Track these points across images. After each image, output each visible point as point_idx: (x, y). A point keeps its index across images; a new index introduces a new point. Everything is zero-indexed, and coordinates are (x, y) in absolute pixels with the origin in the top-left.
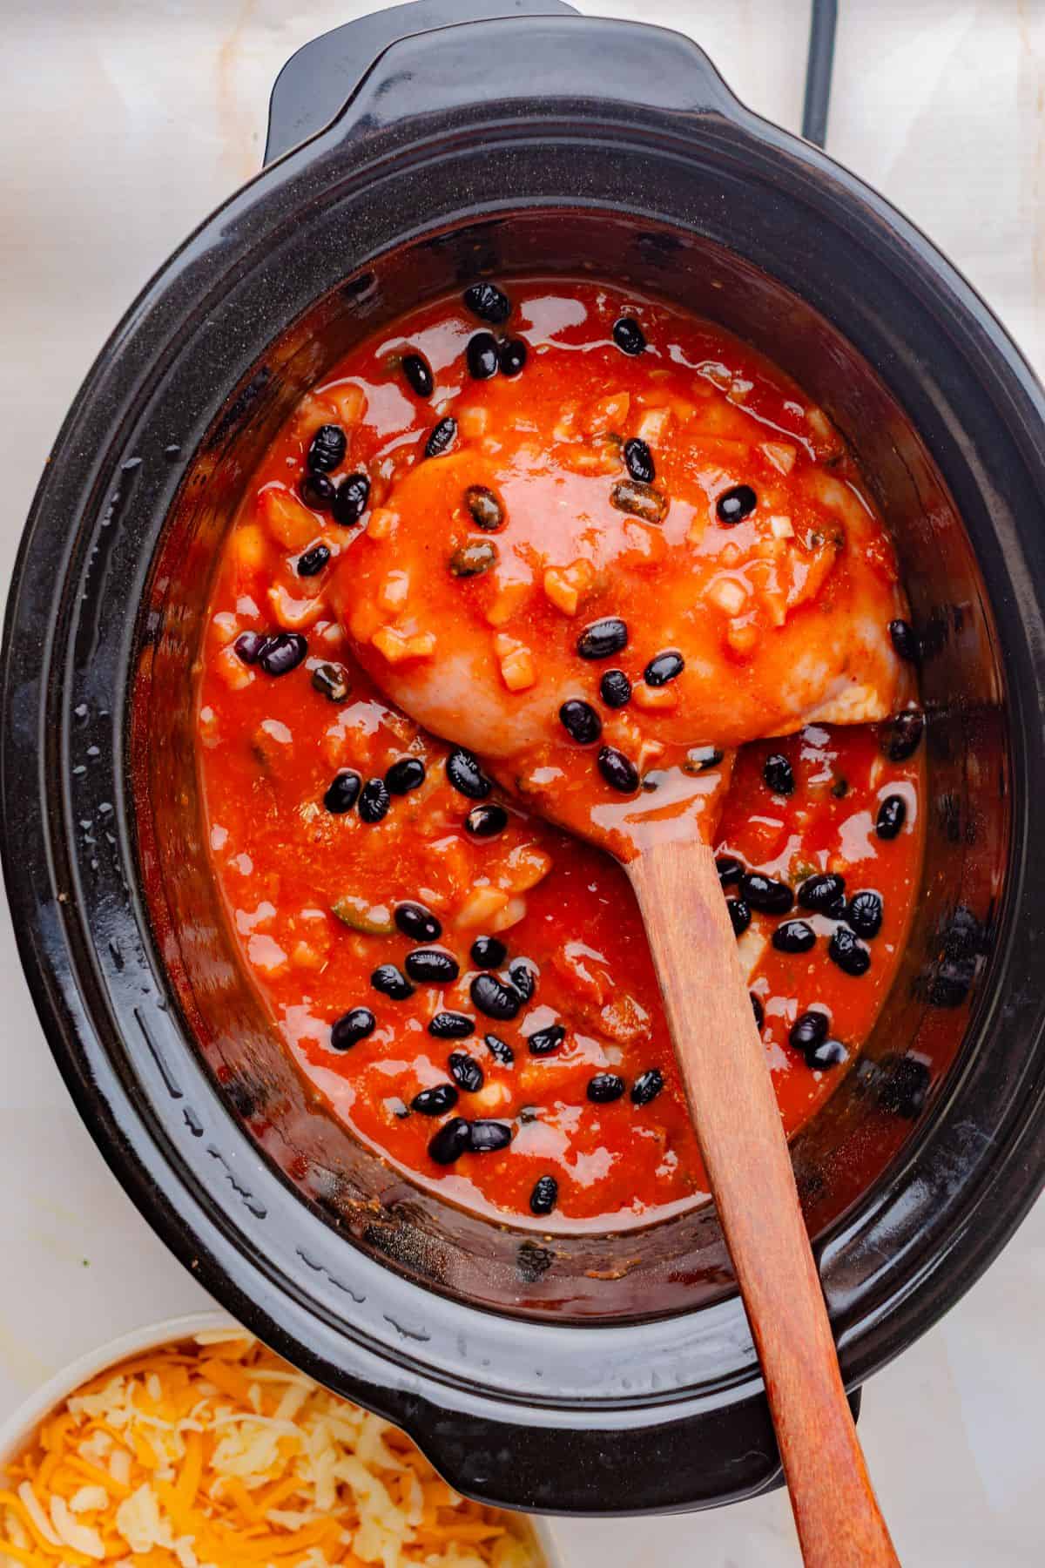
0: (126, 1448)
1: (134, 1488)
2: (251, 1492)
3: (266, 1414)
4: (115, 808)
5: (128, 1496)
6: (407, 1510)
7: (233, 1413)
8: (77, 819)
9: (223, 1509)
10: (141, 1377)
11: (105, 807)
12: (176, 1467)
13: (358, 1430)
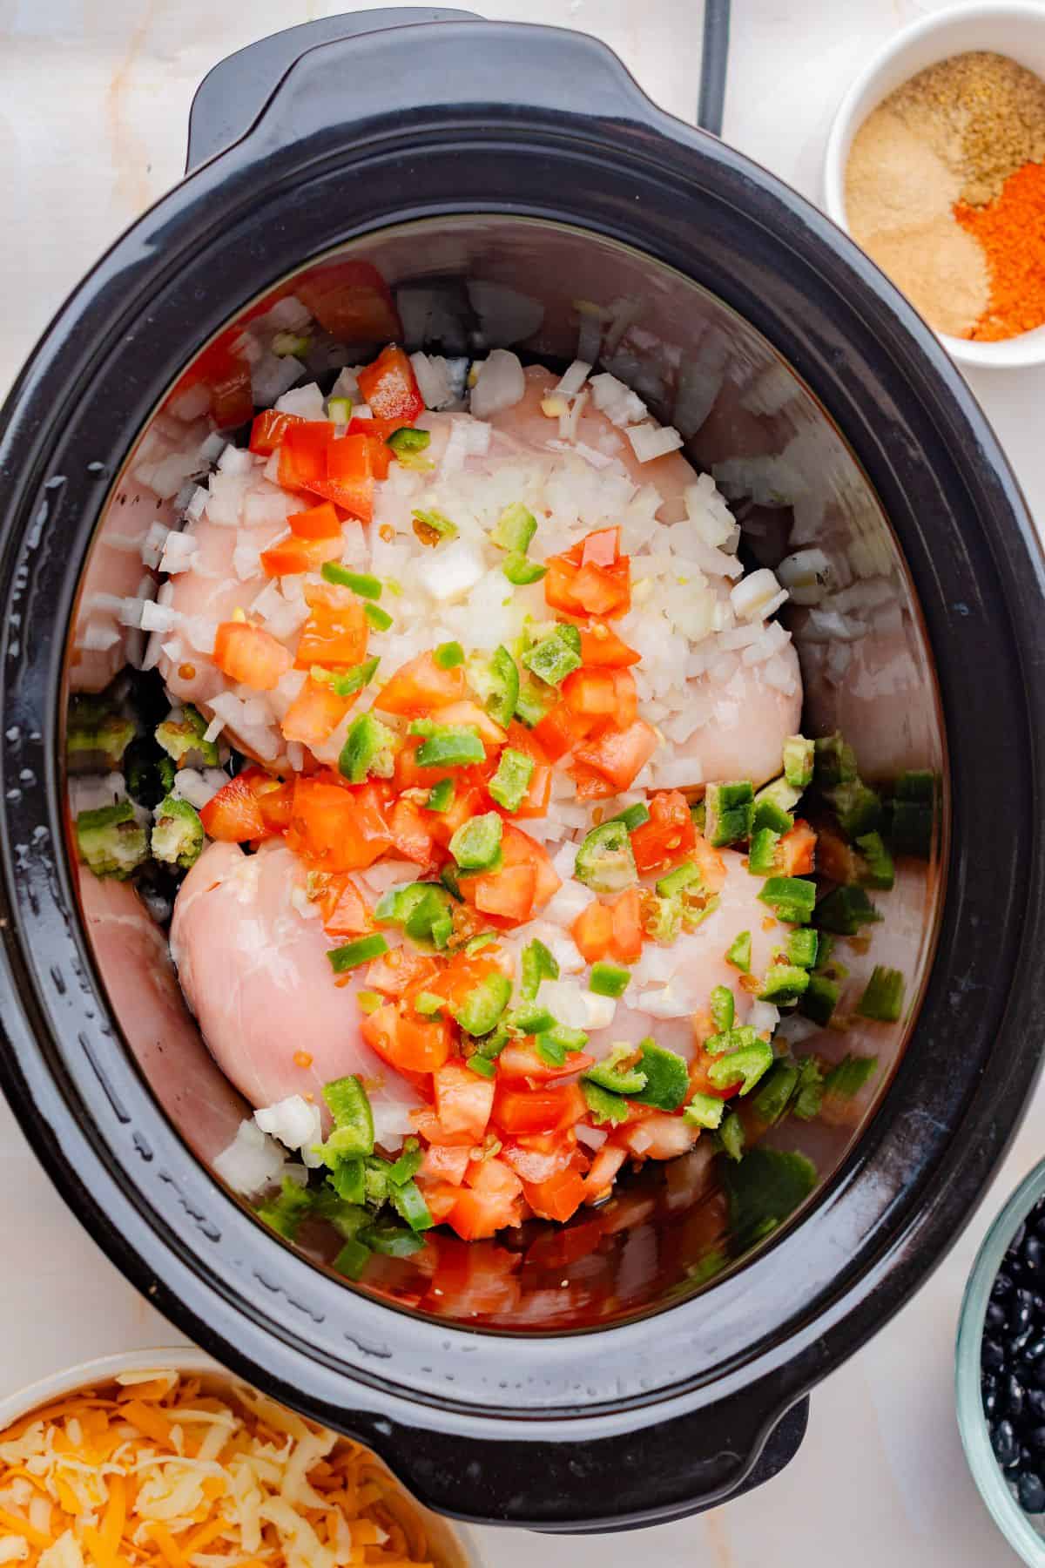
0: (47, 1494)
1: (55, 1537)
2: (174, 1536)
3: (189, 1455)
4: (50, 833)
5: (48, 1546)
6: (335, 1549)
7: (155, 1455)
8: (13, 844)
9: (147, 1555)
10: (59, 1423)
11: (40, 831)
12: (101, 1512)
13: (283, 1468)
